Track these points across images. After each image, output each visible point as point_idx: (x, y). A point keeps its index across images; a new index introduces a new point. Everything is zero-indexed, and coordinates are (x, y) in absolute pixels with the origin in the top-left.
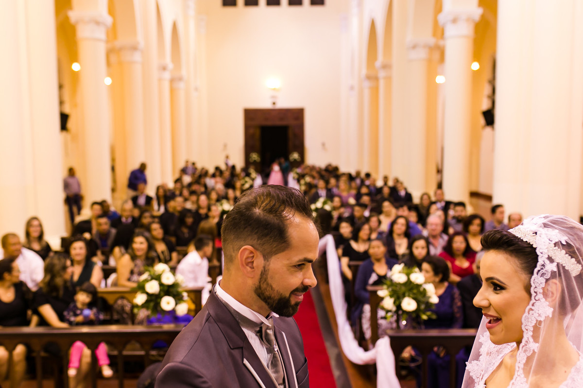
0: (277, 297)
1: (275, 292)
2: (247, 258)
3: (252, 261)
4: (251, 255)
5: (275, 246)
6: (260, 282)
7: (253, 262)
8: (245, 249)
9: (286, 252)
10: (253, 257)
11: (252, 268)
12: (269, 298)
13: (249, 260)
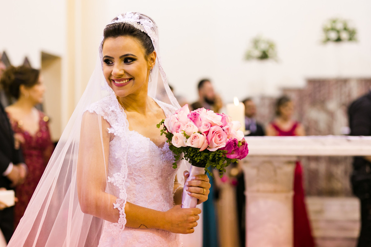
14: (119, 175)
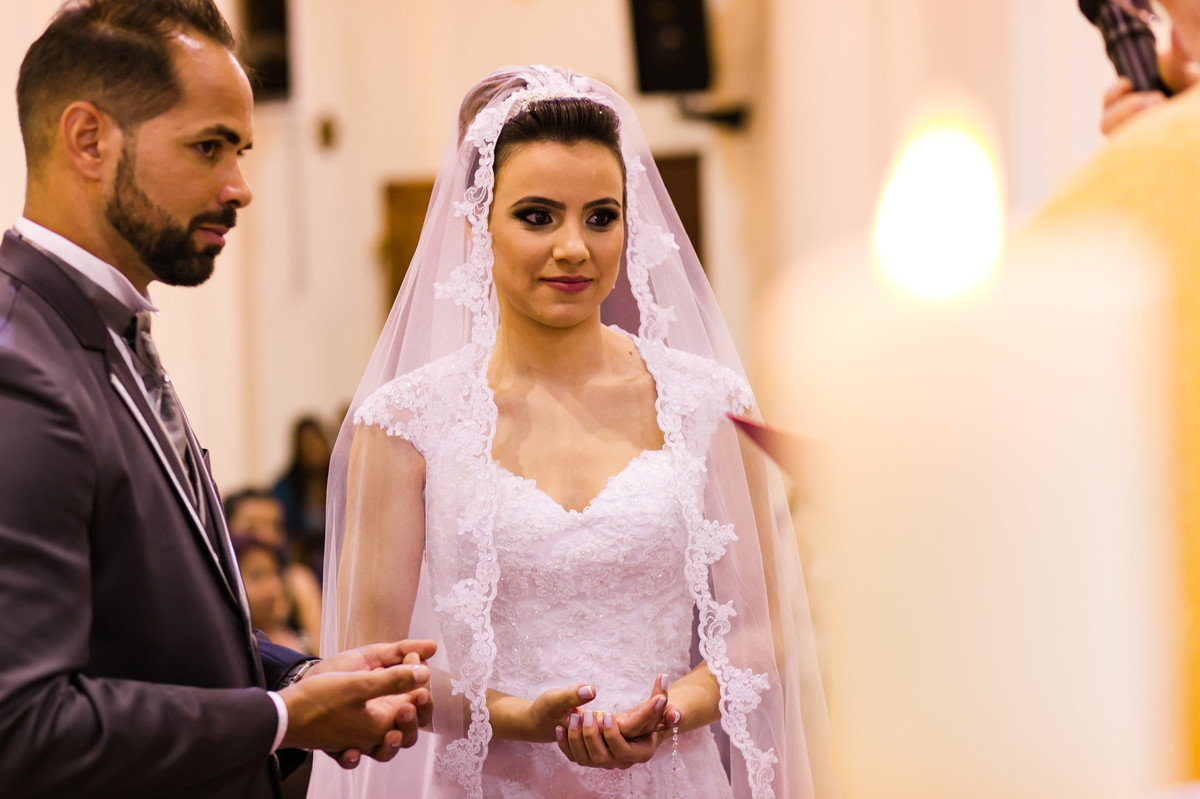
0: (158, 227)
1: (155, 209)
2: (81, 134)
3: (94, 141)
4: (91, 127)
5: (145, 98)
6: (117, 189)
7: (96, 144)
8: (76, 110)
9: (173, 111)
10: (96, 130)
11: (97, 155)
12: (141, 227)
13: (86, 141)
14: (471, 588)
